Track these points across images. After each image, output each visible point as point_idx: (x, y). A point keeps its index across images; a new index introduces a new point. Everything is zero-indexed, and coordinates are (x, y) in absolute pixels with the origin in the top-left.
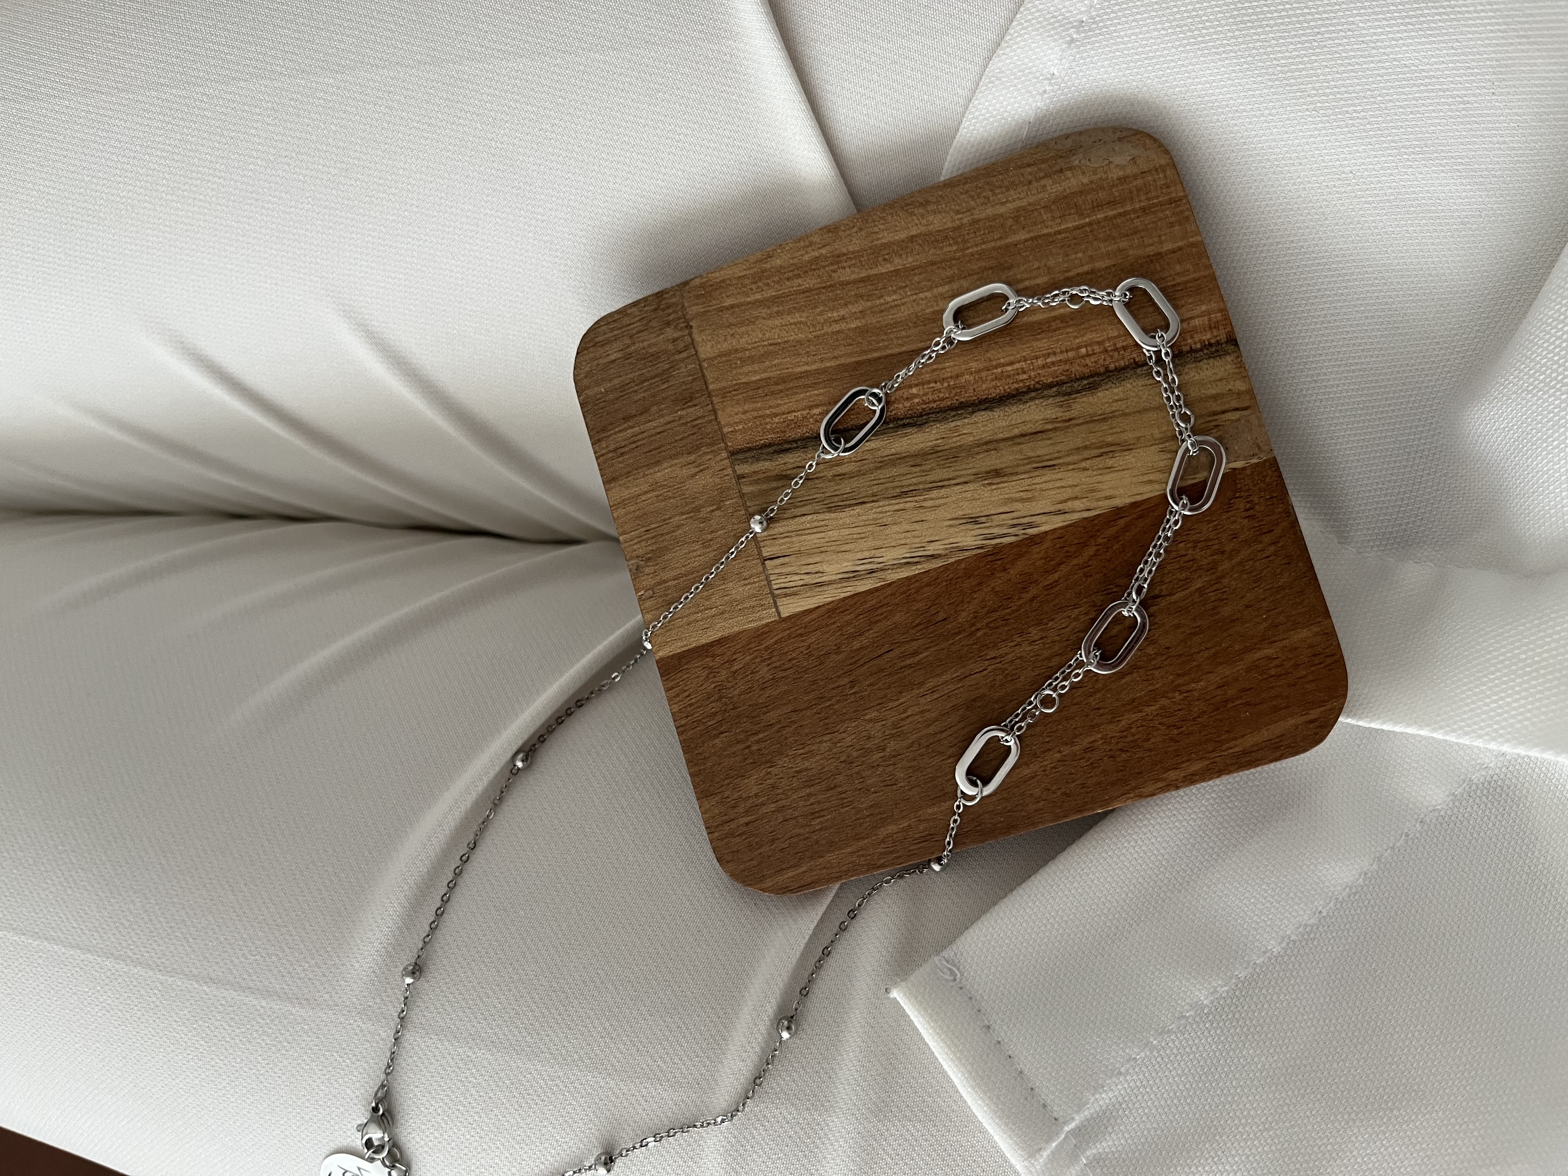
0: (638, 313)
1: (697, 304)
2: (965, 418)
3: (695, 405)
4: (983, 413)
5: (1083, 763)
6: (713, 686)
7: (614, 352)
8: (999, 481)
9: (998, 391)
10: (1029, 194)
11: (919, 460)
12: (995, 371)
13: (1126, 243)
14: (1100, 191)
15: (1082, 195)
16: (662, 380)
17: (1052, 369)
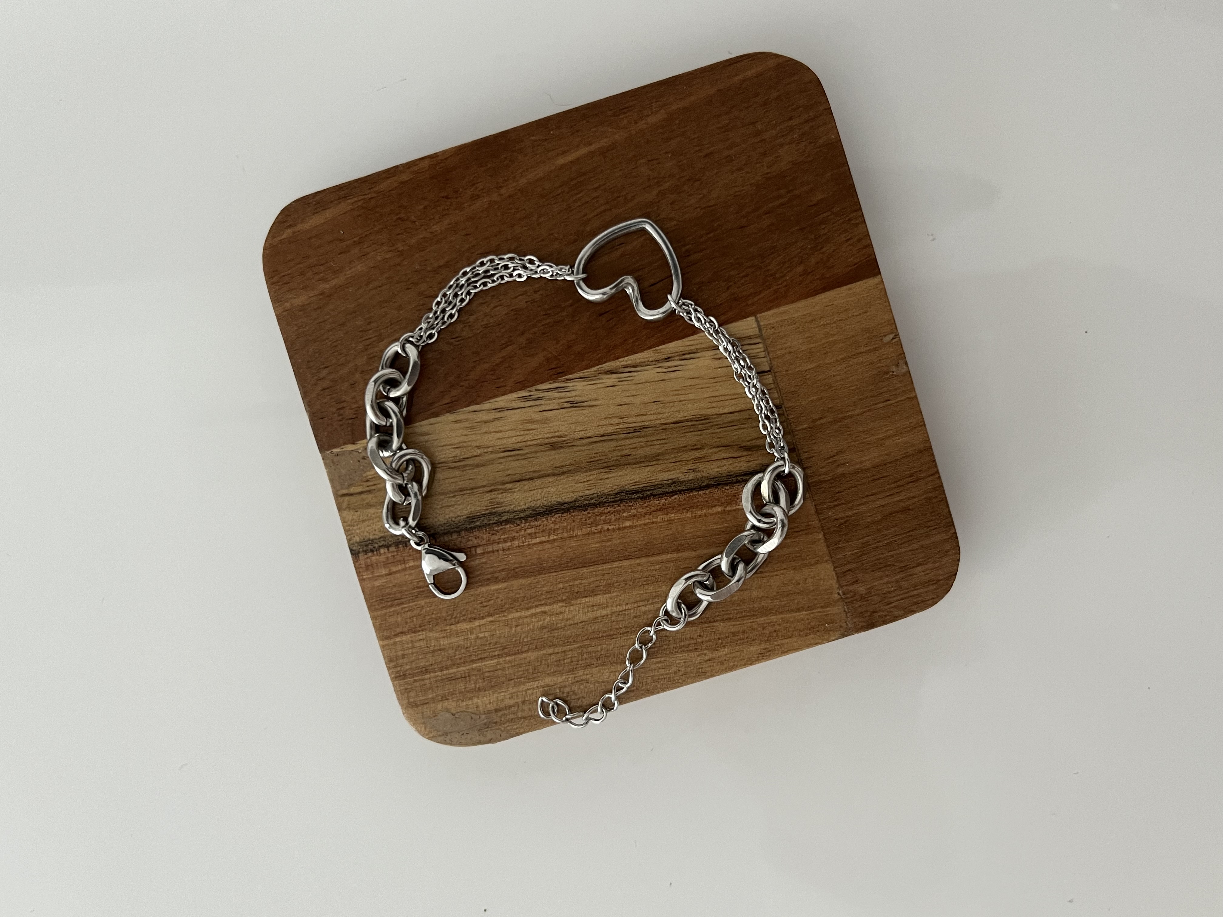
0: (892, 609)
1: (833, 614)
2: (582, 496)
3: (836, 519)
4: (566, 500)
5: (481, 186)
6: (823, 250)
7: (920, 574)
8: (552, 439)
9: (553, 519)
10: (524, 693)
11: (623, 460)
12: (555, 537)
13: (442, 643)
14: (463, 690)
15: (479, 688)
16: (870, 545)
17: (506, 536)
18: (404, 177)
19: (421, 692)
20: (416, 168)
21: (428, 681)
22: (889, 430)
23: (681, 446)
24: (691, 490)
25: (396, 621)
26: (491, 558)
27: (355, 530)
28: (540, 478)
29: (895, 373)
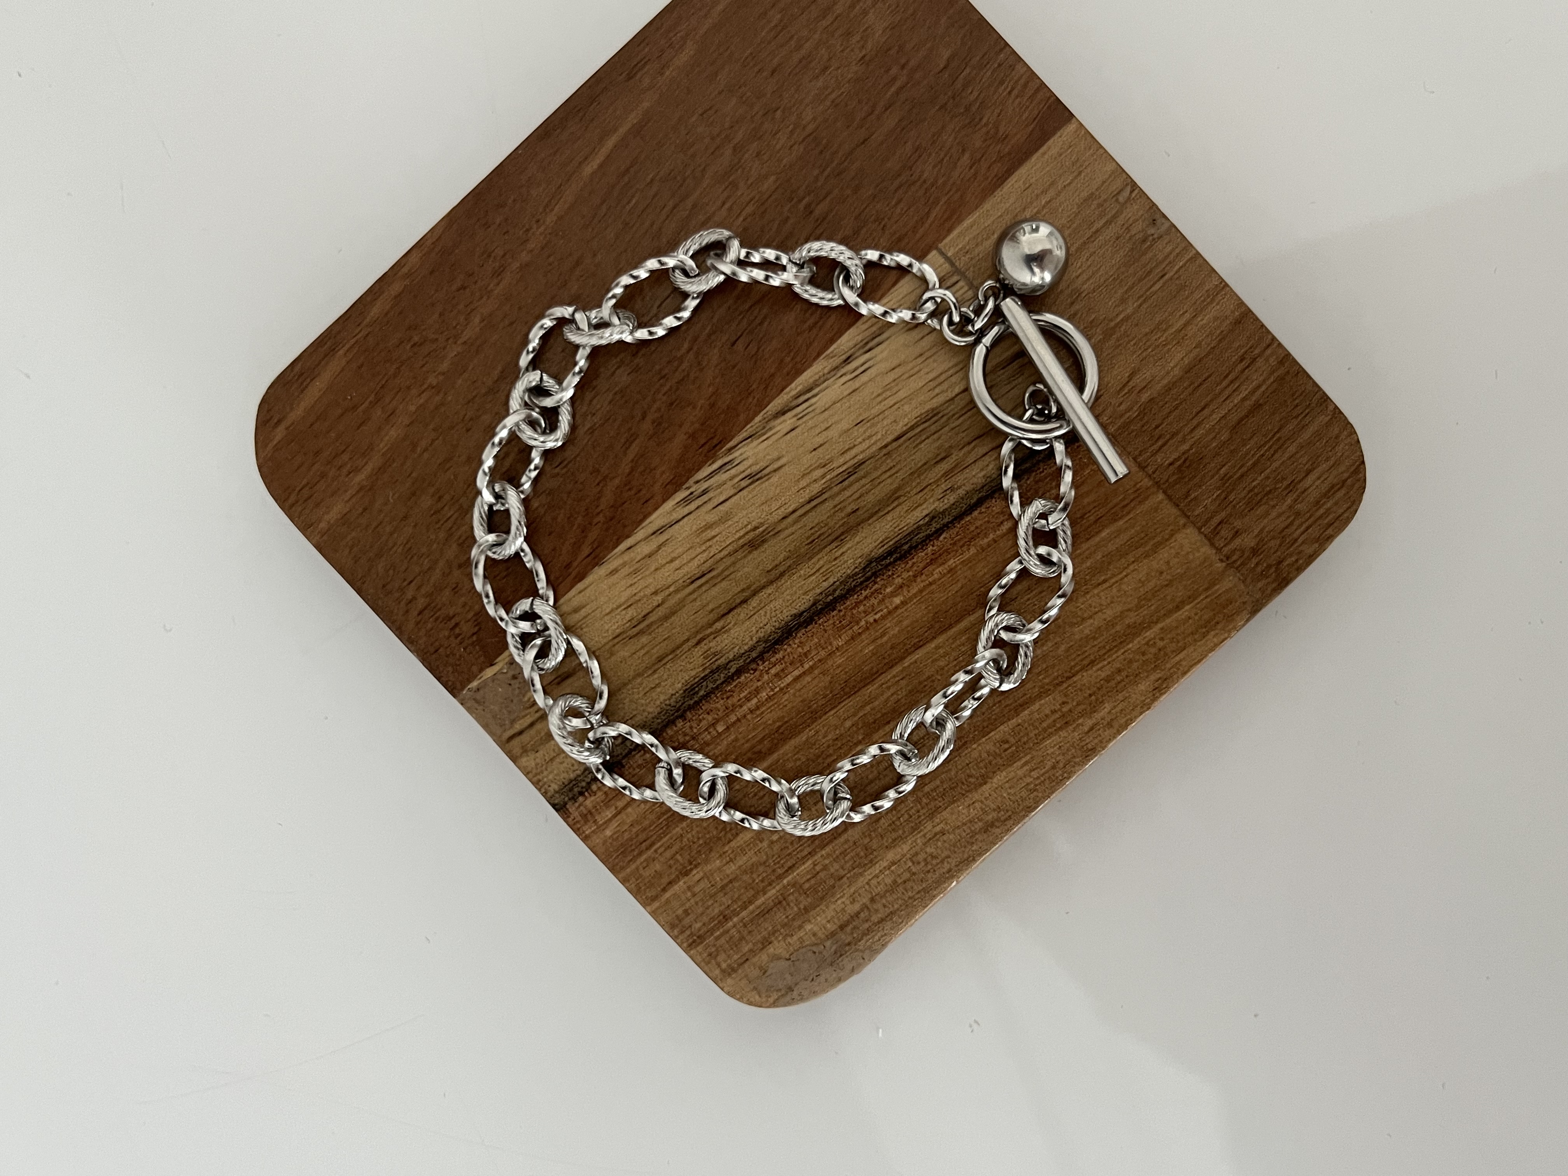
0: (1300, 548)
1: (1227, 591)
2: (821, 593)
3: (1171, 464)
4: (802, 608)
5: (500, 252)
6: (984, 120)
7: (1315, 485)
8: (747, 537)
9: (797, 641)
10: (867, 887)
11: (852, 520)
12: (811, 663)
13: (728, 872)
14: (786, 920)
15: (805, 909)
16: (1231, 477)
17: (746, 692)
18: (396, 288)
19: (732, 949)
20: (405, 270)
21: (734, 929)
22: (1183, 314)
23: (920, 465)
24: (959, 517)
25: (656, 871)
26: (741, 730)
27: (547, 777)
28: (754, 595)
29: (1155, 236)
